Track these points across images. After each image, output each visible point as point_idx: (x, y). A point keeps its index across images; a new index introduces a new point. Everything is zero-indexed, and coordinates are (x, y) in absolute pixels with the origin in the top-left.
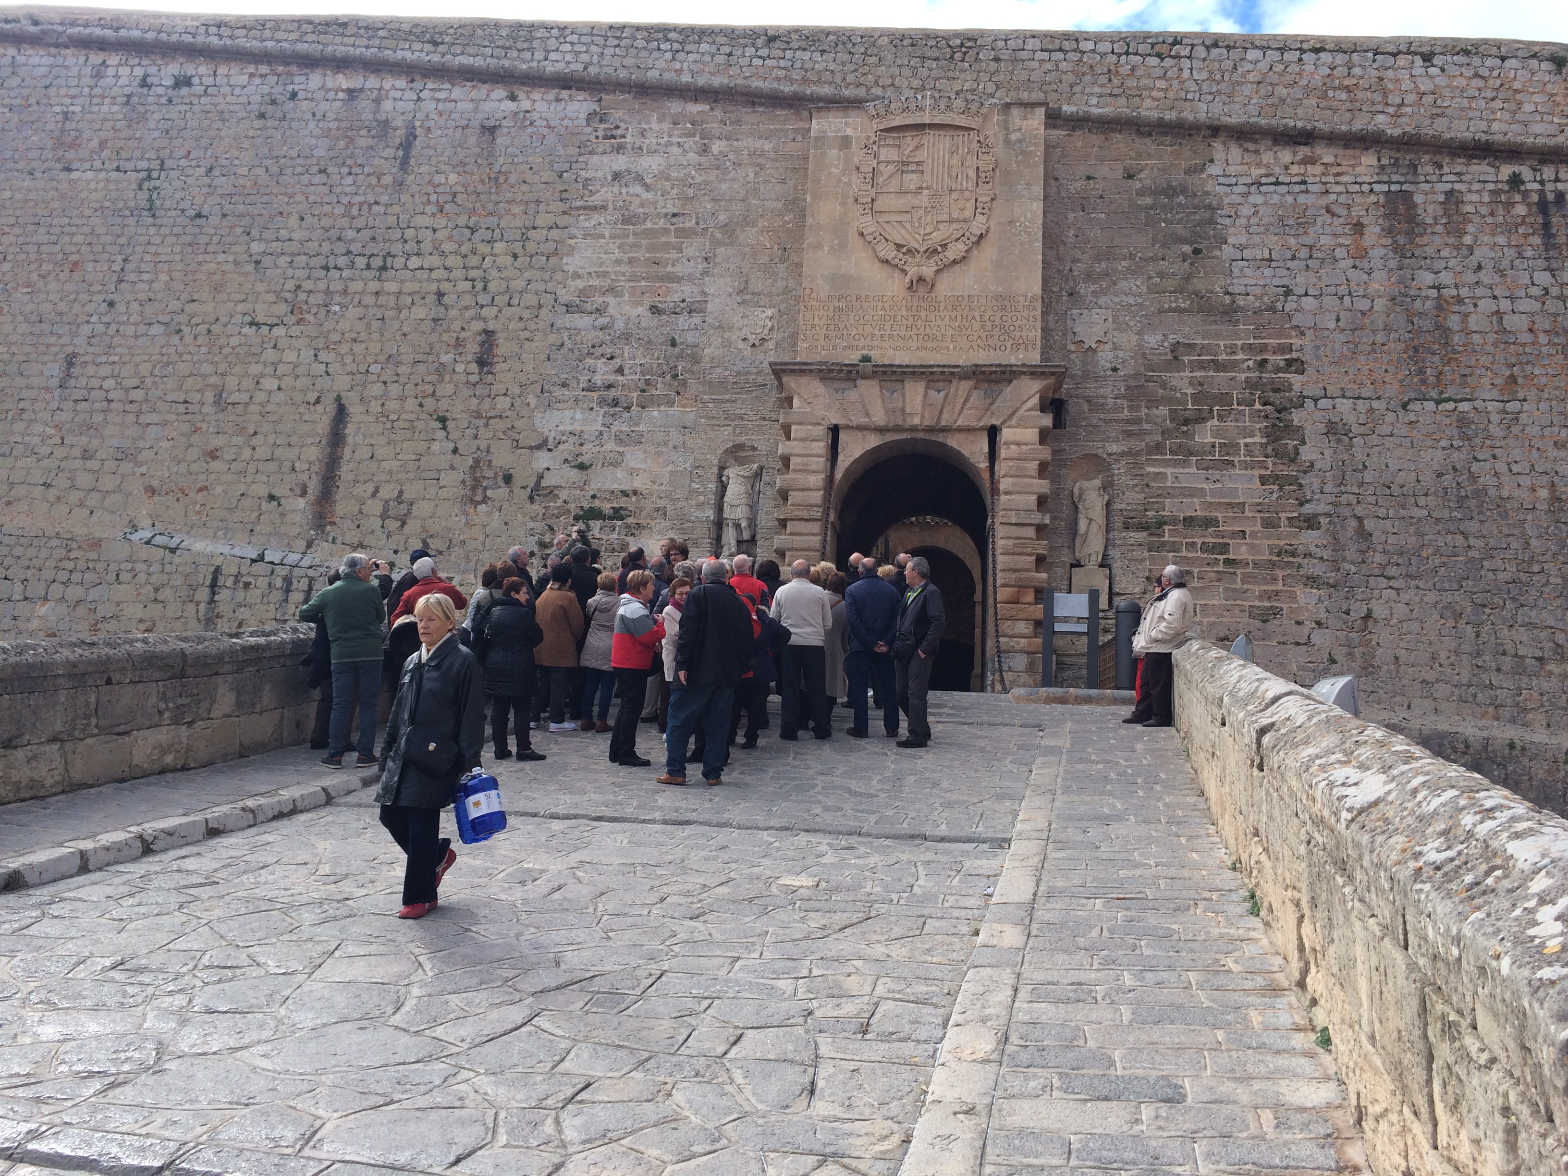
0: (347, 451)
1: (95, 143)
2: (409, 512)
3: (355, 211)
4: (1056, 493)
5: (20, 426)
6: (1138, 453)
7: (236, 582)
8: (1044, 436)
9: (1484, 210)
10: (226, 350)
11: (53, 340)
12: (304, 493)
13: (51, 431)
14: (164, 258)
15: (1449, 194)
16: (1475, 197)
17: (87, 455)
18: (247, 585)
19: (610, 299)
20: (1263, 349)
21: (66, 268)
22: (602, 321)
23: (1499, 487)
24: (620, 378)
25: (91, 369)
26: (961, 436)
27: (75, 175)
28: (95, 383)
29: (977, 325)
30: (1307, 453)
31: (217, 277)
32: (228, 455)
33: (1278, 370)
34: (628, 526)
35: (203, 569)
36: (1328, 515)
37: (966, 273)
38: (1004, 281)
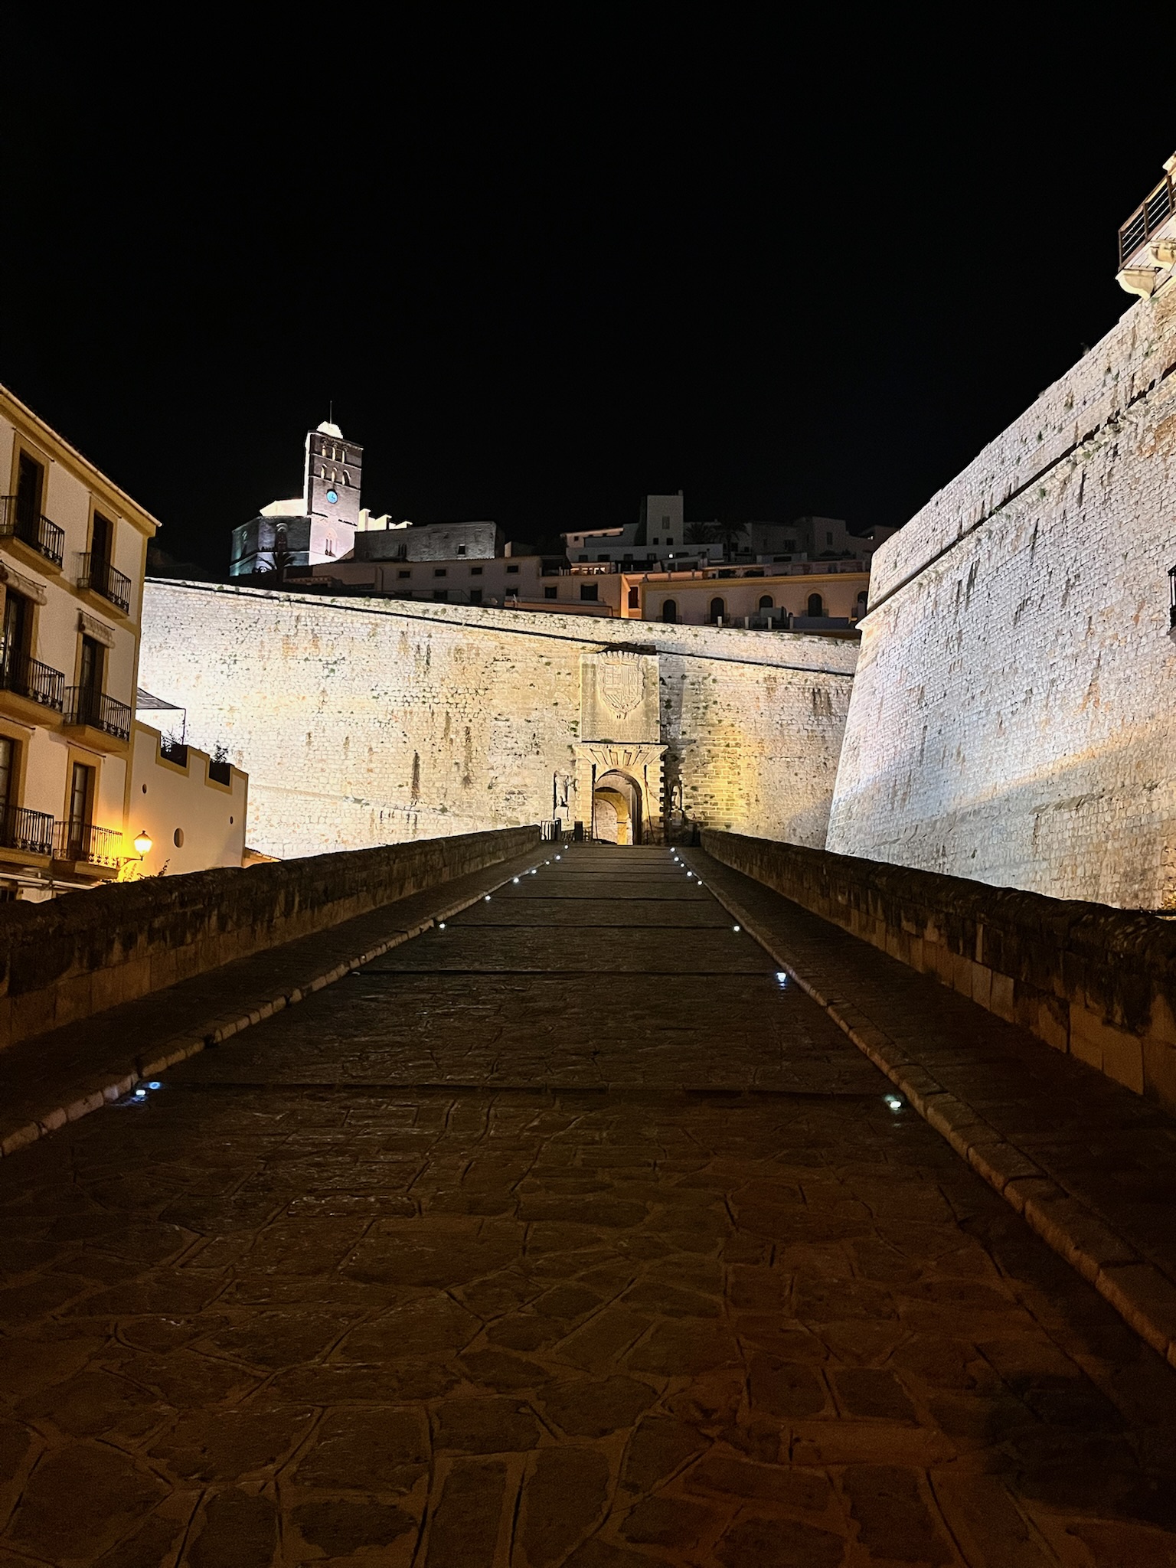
0: (421, 771)
1: (302, 650)
3: (411, 680)
4: (665, 786)
5: (294, 760)
6: (690, 773)
7: (389, 816)
8: (662, 768)
10: (370, 733)
11: (300, 727)
12: (407, 785)
13: (306, 762)
16: (793, 690)
18: (393, 817)
19: (511, 717)
22: (508, 724)
24: (516, 745)
25: (318, 739)
26: (635, 768)
28: (320, 744)
32: (376, 771)
34: (524, 797)
35: (376, 812)
37: (636, 713)
38: (647, 716)
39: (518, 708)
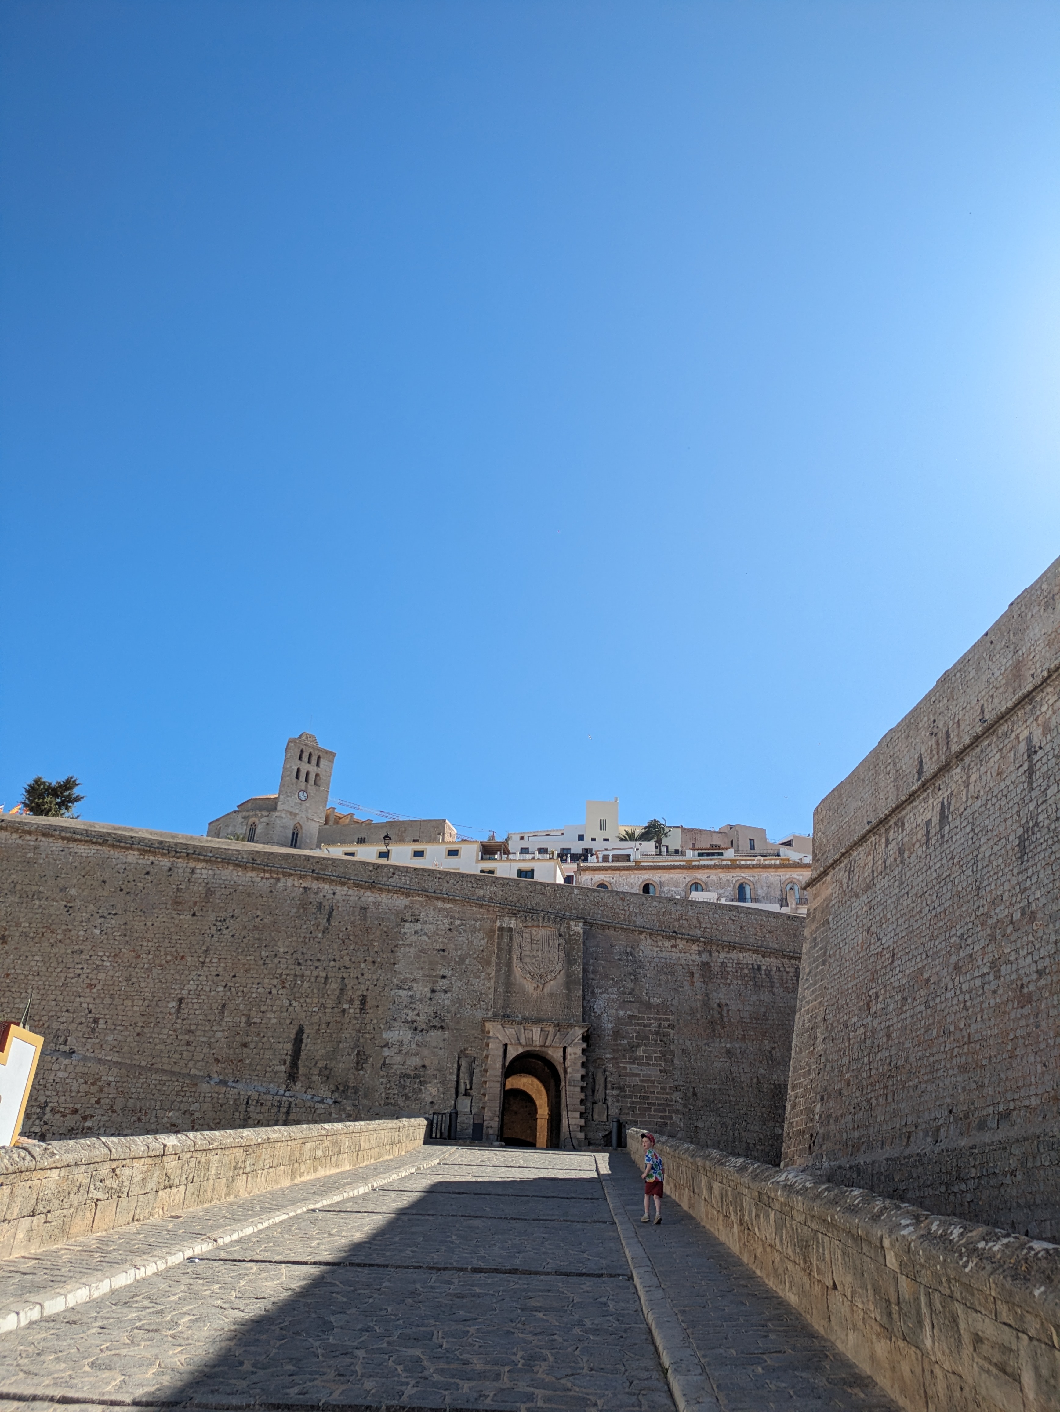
0: (303, 1045)
1: (191, 904)
2: (330, 1073)
3: (307, 940)
4: (587, 1073)
5: (156, 1030)
6: (617, 1058)
7: (257, 1102)
8: (583, 1050)
9: (734, 970)
10: (251, 1000)
11: (173, 991)
12: (285, 1064)
13: (171, 1032)
14: (223, 956)
15: (722, 963)
16: (730, 965)
17: (188, 1044)
18: (262, 1104)
19: (415, 985)
20: (660, 1019)
21: (179, 958)
22: (410, 993)
23: (740, 1077)
24: (418, 1018)
25: (190, 1005)
26: (552, 1049)
27: (181, 917)
28: (192, 1011)
29: (558, 1006)
30: (676, 1061)
31: (246, 966)
32: (252, 1046)
33: (665, 1028)
34: (421, 1082)
35: (242, 1097)
36: (683, 1086)
37: (555, 985)
38: (568, 989)
39: (424, 976)
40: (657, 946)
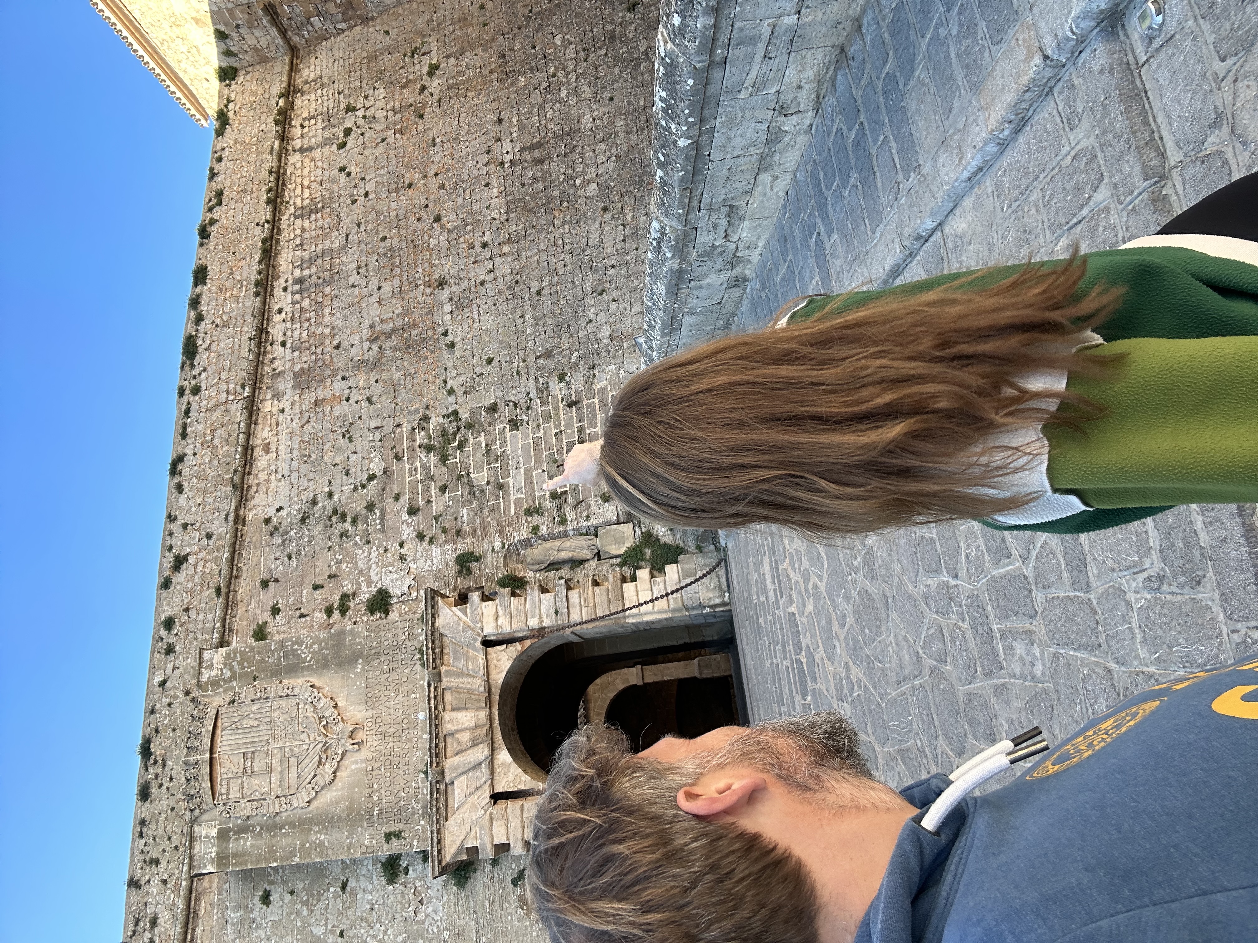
8: (488, 597)
15: (294, 350)
20: (411, 449)
23: (504, 276)
29: (394, 676)
30: (491, 402)
33: (428, 435)
36: (536, 379)
40: (268, 481)
